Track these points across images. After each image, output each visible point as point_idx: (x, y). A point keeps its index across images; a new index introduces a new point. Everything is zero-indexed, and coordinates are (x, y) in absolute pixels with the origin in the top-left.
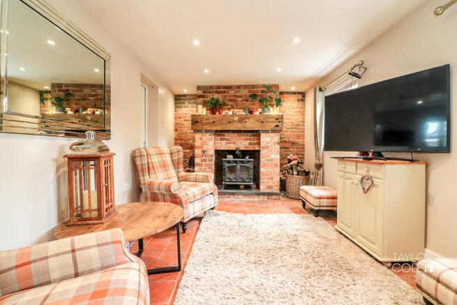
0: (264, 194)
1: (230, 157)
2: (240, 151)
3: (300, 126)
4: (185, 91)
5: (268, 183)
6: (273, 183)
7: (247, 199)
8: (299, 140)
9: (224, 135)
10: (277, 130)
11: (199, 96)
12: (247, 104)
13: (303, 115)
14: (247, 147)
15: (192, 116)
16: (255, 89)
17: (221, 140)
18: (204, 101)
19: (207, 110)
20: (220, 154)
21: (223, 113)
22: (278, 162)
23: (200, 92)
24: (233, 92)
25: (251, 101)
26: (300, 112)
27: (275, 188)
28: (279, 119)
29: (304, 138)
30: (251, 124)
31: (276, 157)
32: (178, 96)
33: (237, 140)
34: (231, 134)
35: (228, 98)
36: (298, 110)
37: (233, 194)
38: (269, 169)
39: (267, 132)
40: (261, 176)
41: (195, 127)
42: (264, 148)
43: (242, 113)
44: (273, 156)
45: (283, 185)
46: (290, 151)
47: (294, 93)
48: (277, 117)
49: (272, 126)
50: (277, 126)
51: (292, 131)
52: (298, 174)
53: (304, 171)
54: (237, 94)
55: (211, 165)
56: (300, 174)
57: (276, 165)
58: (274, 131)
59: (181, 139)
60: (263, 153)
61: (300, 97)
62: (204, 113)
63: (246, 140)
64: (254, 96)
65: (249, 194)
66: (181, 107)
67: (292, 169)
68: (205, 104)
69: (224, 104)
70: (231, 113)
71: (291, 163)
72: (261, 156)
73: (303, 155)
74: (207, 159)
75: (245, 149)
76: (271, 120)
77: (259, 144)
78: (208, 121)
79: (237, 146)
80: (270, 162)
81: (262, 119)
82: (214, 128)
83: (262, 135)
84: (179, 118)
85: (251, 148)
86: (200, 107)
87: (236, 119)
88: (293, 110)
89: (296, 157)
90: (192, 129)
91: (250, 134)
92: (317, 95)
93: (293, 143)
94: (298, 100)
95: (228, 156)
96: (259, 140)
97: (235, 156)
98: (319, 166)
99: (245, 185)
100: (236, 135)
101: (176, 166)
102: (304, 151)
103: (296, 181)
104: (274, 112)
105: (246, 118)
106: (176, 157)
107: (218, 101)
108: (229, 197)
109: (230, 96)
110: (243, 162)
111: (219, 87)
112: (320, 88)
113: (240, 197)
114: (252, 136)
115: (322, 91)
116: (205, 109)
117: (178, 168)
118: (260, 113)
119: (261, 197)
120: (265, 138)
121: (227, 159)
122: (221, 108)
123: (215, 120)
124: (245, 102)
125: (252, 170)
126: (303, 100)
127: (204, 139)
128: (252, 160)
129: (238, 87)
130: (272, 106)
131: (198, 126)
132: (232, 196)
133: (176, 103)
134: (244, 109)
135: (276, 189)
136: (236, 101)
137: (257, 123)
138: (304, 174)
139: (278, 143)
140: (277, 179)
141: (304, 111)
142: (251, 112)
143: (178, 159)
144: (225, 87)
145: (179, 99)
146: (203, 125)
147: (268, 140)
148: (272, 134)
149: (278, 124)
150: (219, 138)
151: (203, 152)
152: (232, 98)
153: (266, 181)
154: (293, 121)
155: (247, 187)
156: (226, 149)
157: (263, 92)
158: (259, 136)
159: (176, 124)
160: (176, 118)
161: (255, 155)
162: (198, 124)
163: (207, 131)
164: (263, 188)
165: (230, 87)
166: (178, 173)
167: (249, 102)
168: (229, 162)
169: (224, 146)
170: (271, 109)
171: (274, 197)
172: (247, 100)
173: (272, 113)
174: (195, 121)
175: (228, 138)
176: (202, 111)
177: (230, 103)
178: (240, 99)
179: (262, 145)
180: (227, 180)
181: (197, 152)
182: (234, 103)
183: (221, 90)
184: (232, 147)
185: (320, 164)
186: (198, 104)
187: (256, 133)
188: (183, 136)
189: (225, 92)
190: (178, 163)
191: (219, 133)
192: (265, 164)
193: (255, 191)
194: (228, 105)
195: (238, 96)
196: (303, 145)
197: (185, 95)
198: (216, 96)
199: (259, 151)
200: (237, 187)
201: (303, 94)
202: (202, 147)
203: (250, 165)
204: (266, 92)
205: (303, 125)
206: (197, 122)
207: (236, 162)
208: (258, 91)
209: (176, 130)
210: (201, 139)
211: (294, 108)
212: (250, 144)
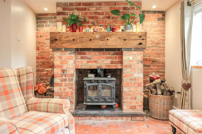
0: (127, 115)
1: (91, 76)
2: (101, 70)
3: (161, 44)
4: (46, 10)
5: (131, 103)
6: (137, 103)
7: (109, 121)
8: (159, 58)
9: (85, 54)
10: (140, 47)
11: (59, 14)
12: (109, 21)
13: (164, 33)
14: (109, 66)
15: (51, 33)
16: (117, 6)
17: (82, 58)
18: (64, 19)
19: (67, 27)
20: (81, 73)
21: (84, 30)
22: (141, 81)
23: (60, 9)
24: (94, 9)
25: (113, 18)
26: (160, 30)
27: (138, 108)
28: (143, 36)
29: (164, 56)
30: (113, 42)
31: (139, 75)
32: (40, 15)
33: (99, 58)
34: (92, 53)
35: (89, 15)
36: (159, 28)
37: (95, 116)
38: (132, 89)
39: (130, 50)
40: (124, 95)
41: (54, 45)
42: (126, 66)
43: (103, 30)
44: (136, 75)
45: (146, 105)
46: (151, 69)
47: (155, 12)
48: (140, 34)
49: (135, 43)
50: (140, 44)
51: (153, 50)
52: (163, 94)
53: (169, 91)
54: (98, 11)
55: (72, 85)
56: (165, 93)
57: (139, 85)
58: (137, 49)
59: (43, 58)
60: (126, 72)
61: (160, 16)
62: (64, 30)
63: (107, 58)
64: (116, 12)
65: (111, 116)
66: (43, 26)
67: (155, 88)
68: (64, 21)
69: (85, 22)
70: (91, 30)
71: (154, 82)
72: (124, 75)
73: (164, 72)
74: (67, 78)
75: (107, 68)
76: (134, 37)
77: (121, 62)
78: (67, 39)
79: (98, 65)
80: (133, 82)
81: (125, 36)
82: (75, 46)
83: (125, 53)
84: (41, 36)
85: (113, 67)
86: (60, 24)
87: (97, 36)
88: (153, 29)
89: (158, 76)
90: (51, 47)
91: (112, 52)
92: (185, 10)
93: (154, 61)
94: (159, 19)
95: (90, 75)
96: (122, 58)
97: (97, 75)
98: (187, 87)
99: (107, 106)
100: (97, 53)
101: (25, 91)
102: (164, 69)
103: (161, 101)
104: (137, 29)
105: (108, 36)
106: (24, 80)
107: (78, 18)
108: (90, 119)
109: (91, 13)
110: (105, 81)
111: (79, 4)
112: (188, 3)
113: (103, 118)
114: (114, 54)
115: (190, 5)
116: (64, 26)
117: (27, 93)
118: (122, 30)
119: (124, 118)
120: (128, 57)
121: (89, 79)
122: (81, 25)
123: (75, 38)
124: (107, 19)
125: (115, 89)
126: (163, 19)
127: (63, 58)
128: (114, 79)
129: (100, 4)
130: (135, 23)
131: (57, 44)
132: (93, 118)
133: (37, 22)
134: (106, 27)
135: (140, 110)
136: (97, 18)
137: (119, 41)
138: (169, 93)
139: (141, 62)
140: (140, 99)
141: (164, 30)
142: (113, 30)
143: (27, 82)
144: (85, 4)
145: (40, 18)
146: (62, 43)
147: (131, 58)
148: (135, 53)
149: (141, 41)
150: (80, 56)
151: (63, 71)
152: (93, 15)
153: (129, 100)
154: (153, 40)
155: (109, 107)
156: (87, 68)
157: (125, 8)
158: (121, 54)
159: (38, 43)
160: (37, 37)
161: (117, 73)
162: (57, 42)
163: (66, 49)
164: (126, 109)
165: (90, 4)
166: (27, 99)
167: (111, 20)
168: (90, 81)
169: (84, 64)
170: (134, 26)
171: (138, 118)
172: (109, 18)
173: (135, 30)
174: (54, 39)
175: (89, 56)
176: (61, 28)
177: (91, 20)
178: (101, 16)
179: (125, 63)
180: (89, 100)
181: (57, 71)
182: (95, 20)
183: (82, 7)
184: (93, 66)
185: (188, 84)
186: (57, 21)
187: (118, 52)
188: (45, 55)
189: (85, 9)
190: (27, 88)
191: (79, 51)
192: (128, 83)
193: (117, 111)
194: (88, 22)
195: (99, 14)
196: (164, 63)
197: (46, 14)
198: (76, 13)
199: (121, 70)
200: (99, 107)
201: (163, 13)
202: (61, 67)
203: (113, 84)
204: (129, 9)
205: (164, 43)
206: (56, 40)
207: (97, 81)
208: (120, 8)
209: (38, 49)
210: (61, 58)
211: (155, 27)
212: (112, 62)
